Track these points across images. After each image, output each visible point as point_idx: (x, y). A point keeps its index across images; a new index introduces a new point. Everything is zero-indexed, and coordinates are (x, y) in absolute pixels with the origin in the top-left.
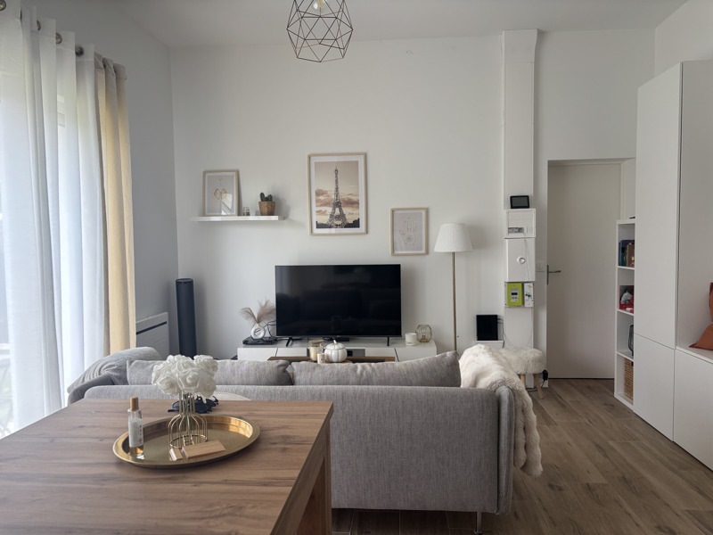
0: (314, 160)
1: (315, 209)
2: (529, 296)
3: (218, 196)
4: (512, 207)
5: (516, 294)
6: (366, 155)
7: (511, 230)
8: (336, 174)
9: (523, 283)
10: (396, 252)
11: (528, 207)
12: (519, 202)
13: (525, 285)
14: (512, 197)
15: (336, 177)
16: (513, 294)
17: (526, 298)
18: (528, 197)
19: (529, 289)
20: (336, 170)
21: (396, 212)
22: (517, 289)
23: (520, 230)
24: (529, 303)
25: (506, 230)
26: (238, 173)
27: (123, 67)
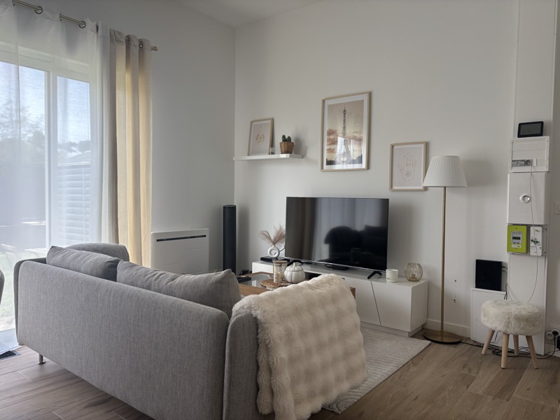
0: (328, 103)
1: (326, 147)
2: (536, 242)
3: (259, 140)
4: (519, 136)
5: (519, 238)
6: (370, 94)
7: (516, 163)
8: (345, 114)
9: (528, 227)
10: (395, 188)
11: (541, 135)
12: (529, 130)
13: (532, 228)
14: (520, 125)
15: (344, 117)
16: (514, 238)
17: (532, 244)
18: (542, 123)
19: (536, 234)
20: (345, 111)
21: (395, 147)
22: (520, 233)
23: (527, 163)
24: (536, 250)
25: (510, 163)
26: (273, 120)
27: (147, 40)
